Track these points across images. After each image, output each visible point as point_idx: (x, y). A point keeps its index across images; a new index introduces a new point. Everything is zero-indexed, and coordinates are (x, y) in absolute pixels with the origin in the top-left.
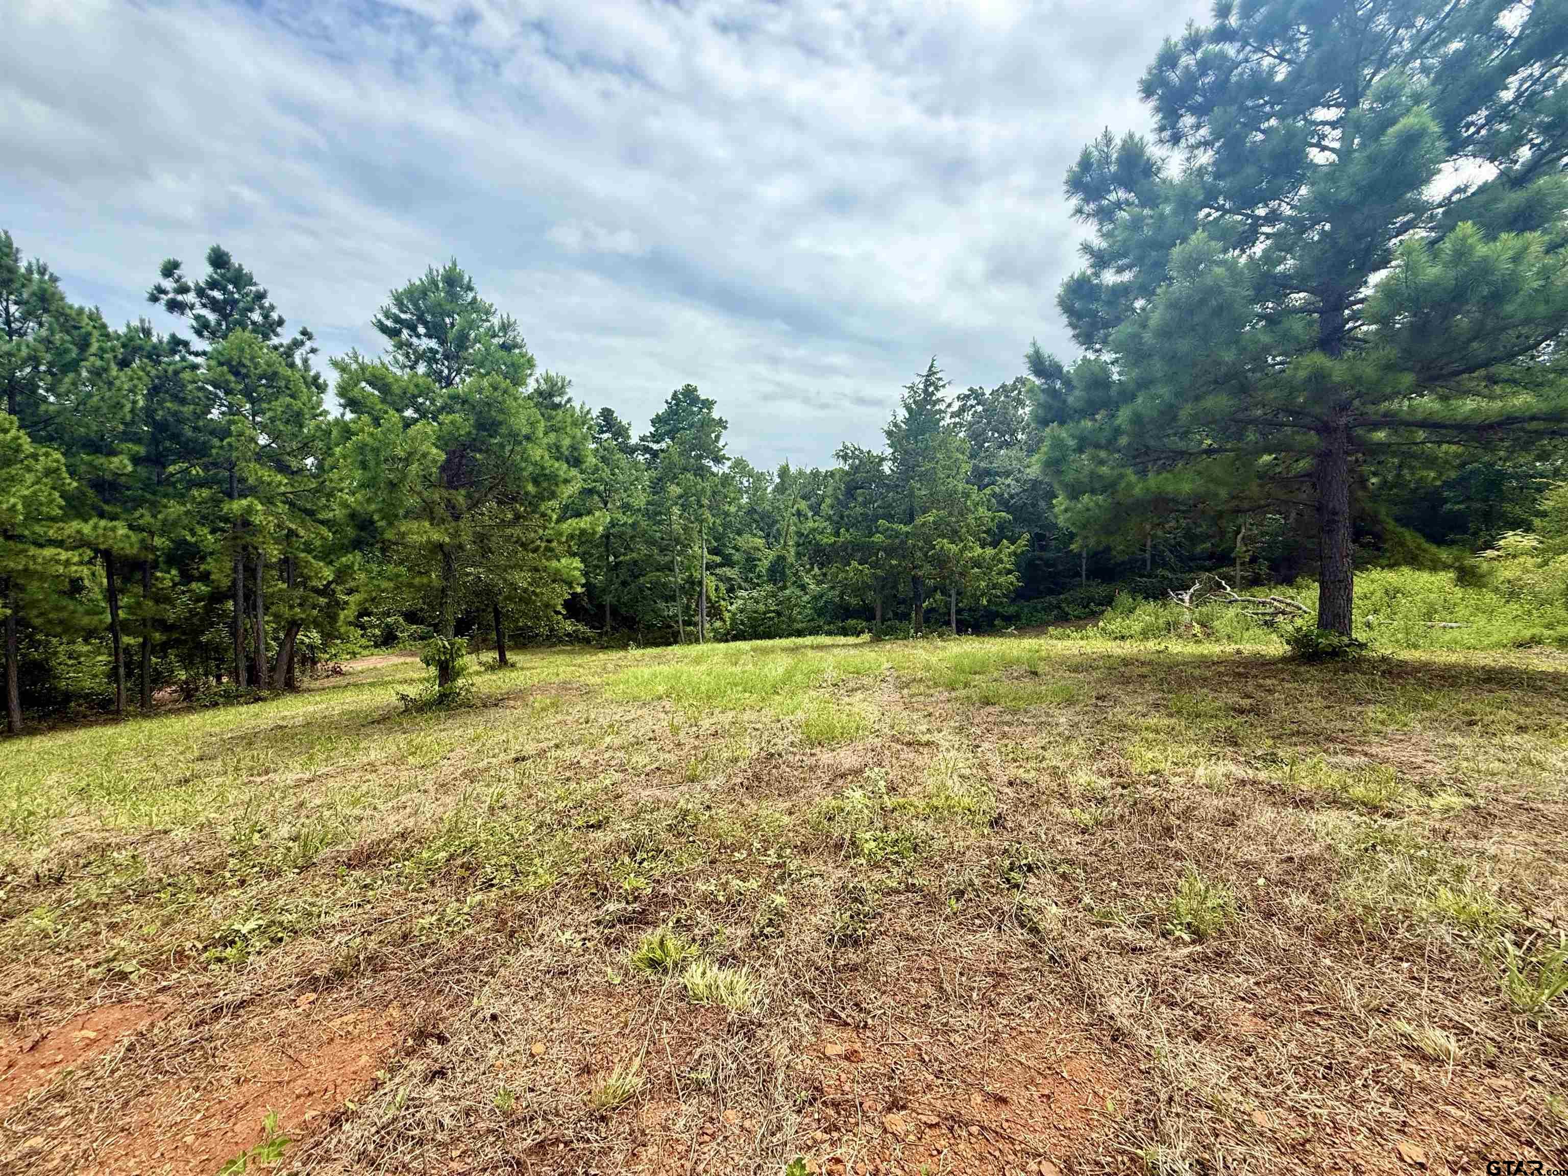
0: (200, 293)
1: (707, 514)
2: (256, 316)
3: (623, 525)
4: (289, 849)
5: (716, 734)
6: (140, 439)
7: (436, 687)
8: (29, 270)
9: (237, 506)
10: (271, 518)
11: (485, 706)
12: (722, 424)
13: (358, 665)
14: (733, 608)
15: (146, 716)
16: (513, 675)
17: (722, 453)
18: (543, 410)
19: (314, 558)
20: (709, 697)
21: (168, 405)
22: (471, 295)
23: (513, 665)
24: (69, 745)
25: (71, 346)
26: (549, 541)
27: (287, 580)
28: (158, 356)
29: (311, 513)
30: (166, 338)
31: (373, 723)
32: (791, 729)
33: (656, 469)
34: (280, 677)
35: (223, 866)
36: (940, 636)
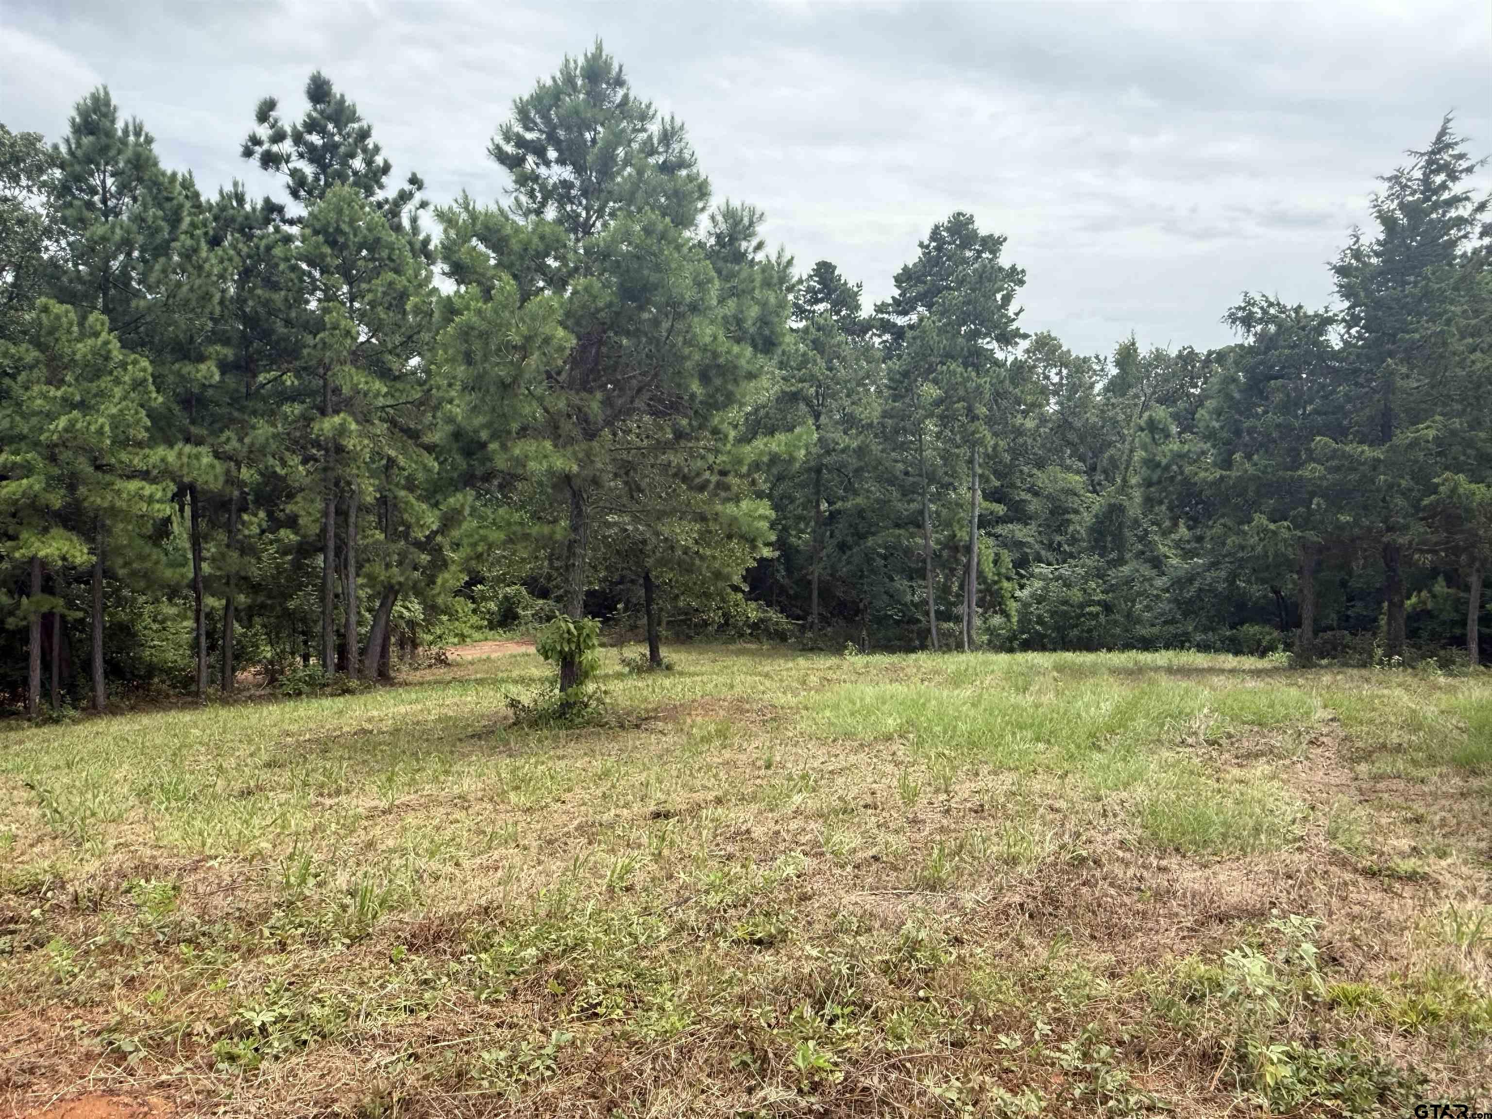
0: (298, 139)
1: (985, 432)
2: (358, 163)
3: (843, 451)
4: (344, 908)
5: (979, 810)
6: (229, 339)
7: (557, 691)
8: (126, 132)
9: (328, 425)
10: (366, 442)
11: (622, 727)
12: (1015, 276)
13: (468, 653)
14: (1024, 594)
15: (225, 702)
16: (667, 682)
17: (1014, 326)
18: (720, 264)
19: (418, 499)
20: (973, 745)
21: (259, 292)
22: (620, 93)
23: (669, 668)
24: (144, 732)
25: (163, 223)
26: (723, 473)
27: (384, 530)
28: (251, 228)
29: (414, 435)
30: (259, 205)
31: (473, 736)
32: (1122, 815)
33: (900, 357)
34: (372, 663)
35: (264, 917)
36: (1445, 665)
